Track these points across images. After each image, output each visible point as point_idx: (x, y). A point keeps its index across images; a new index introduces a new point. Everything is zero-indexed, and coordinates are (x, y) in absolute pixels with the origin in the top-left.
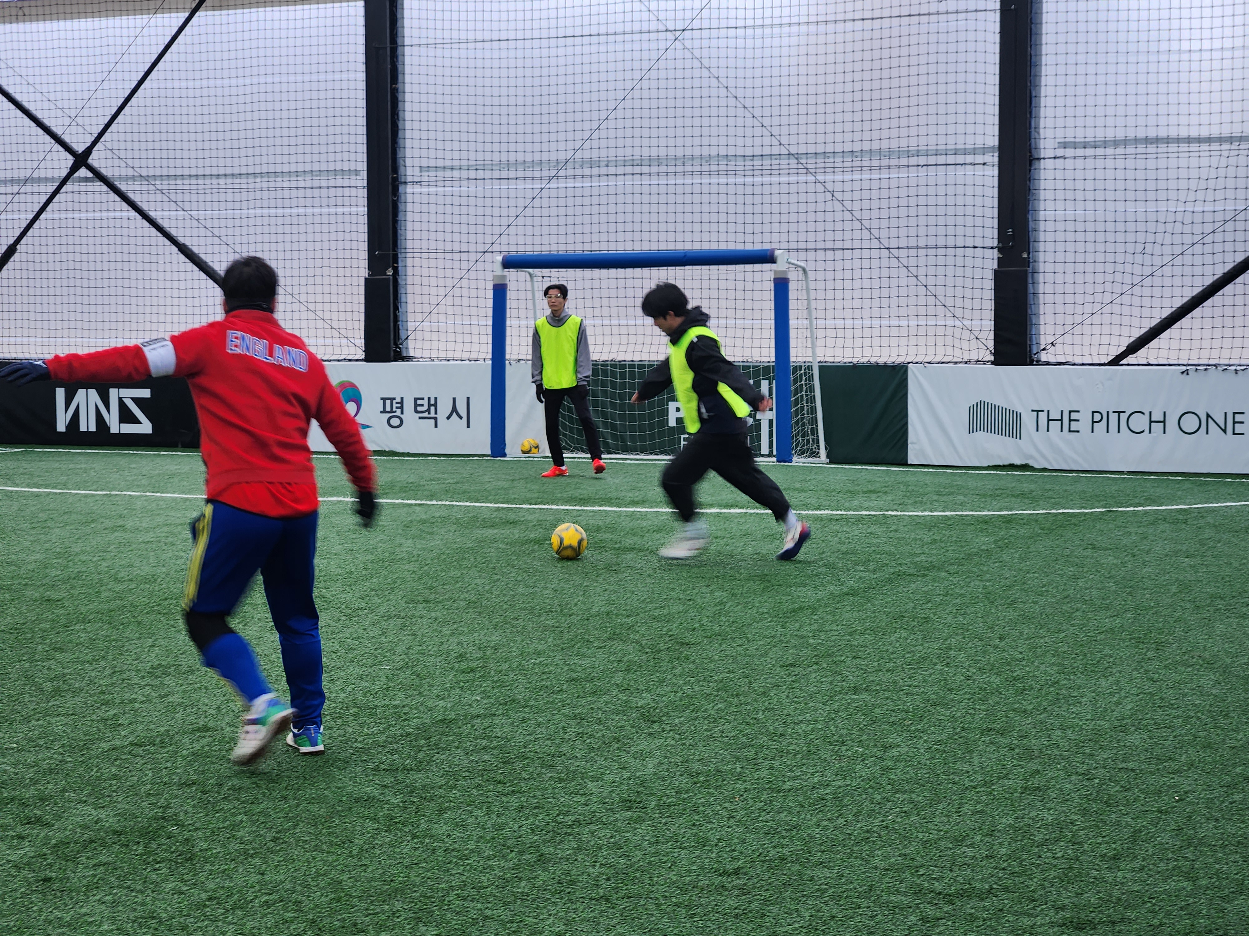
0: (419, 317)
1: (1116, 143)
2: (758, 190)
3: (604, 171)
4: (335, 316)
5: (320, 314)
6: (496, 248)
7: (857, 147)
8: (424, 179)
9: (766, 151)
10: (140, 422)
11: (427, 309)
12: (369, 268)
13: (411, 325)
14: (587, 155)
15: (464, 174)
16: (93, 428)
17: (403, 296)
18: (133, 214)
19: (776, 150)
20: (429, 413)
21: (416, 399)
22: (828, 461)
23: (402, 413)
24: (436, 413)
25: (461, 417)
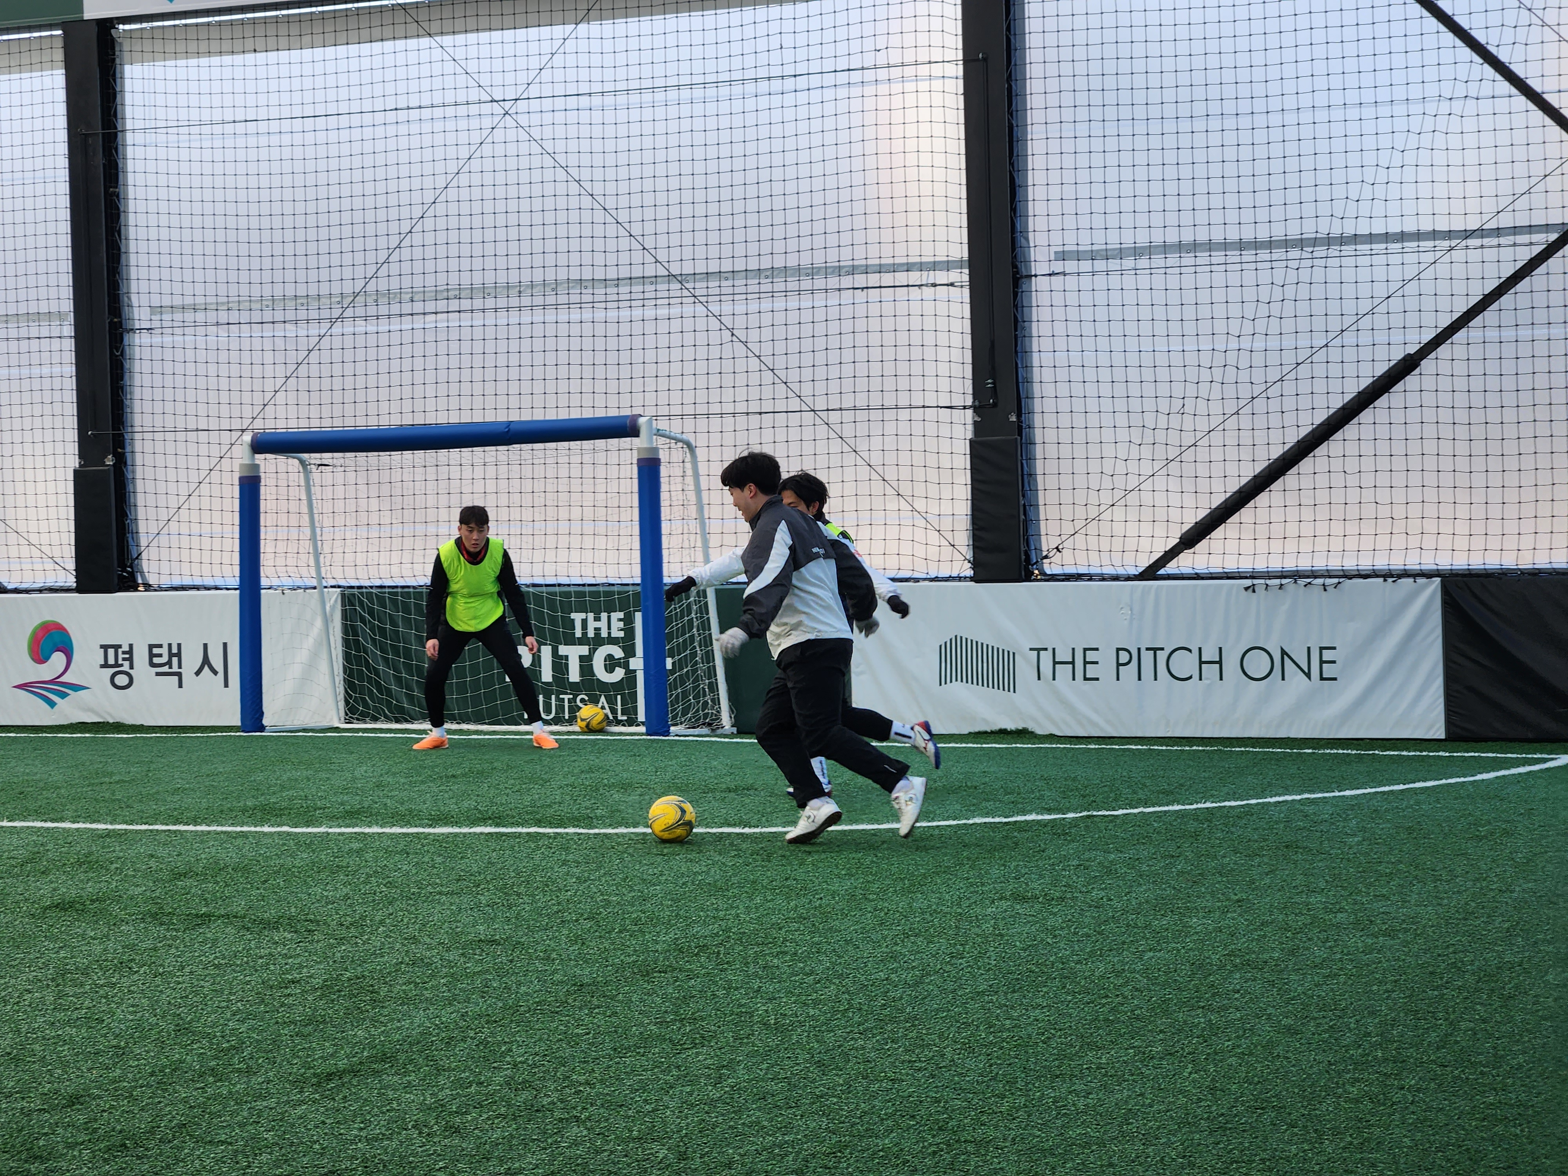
0: (154, 527)
1: (1137, 252)
2: (625, 329)
3: (407, 308)
4: (33, 526)
5: (12, 524)
6: (258, 424)
7: (766, 263)
8: (156, 324)
9: (637, 272)
11: (164, 514)
12: (81, 456)
13: (143, 539)
14: (383, 285)
15: (212, 317)
17: (132, 495)
19: (650, 271)
20: (171, 667)
21: (151, 647)
22: (735, 730)
23: (132, 667)
24: (180, 667)
25: (215, 673)
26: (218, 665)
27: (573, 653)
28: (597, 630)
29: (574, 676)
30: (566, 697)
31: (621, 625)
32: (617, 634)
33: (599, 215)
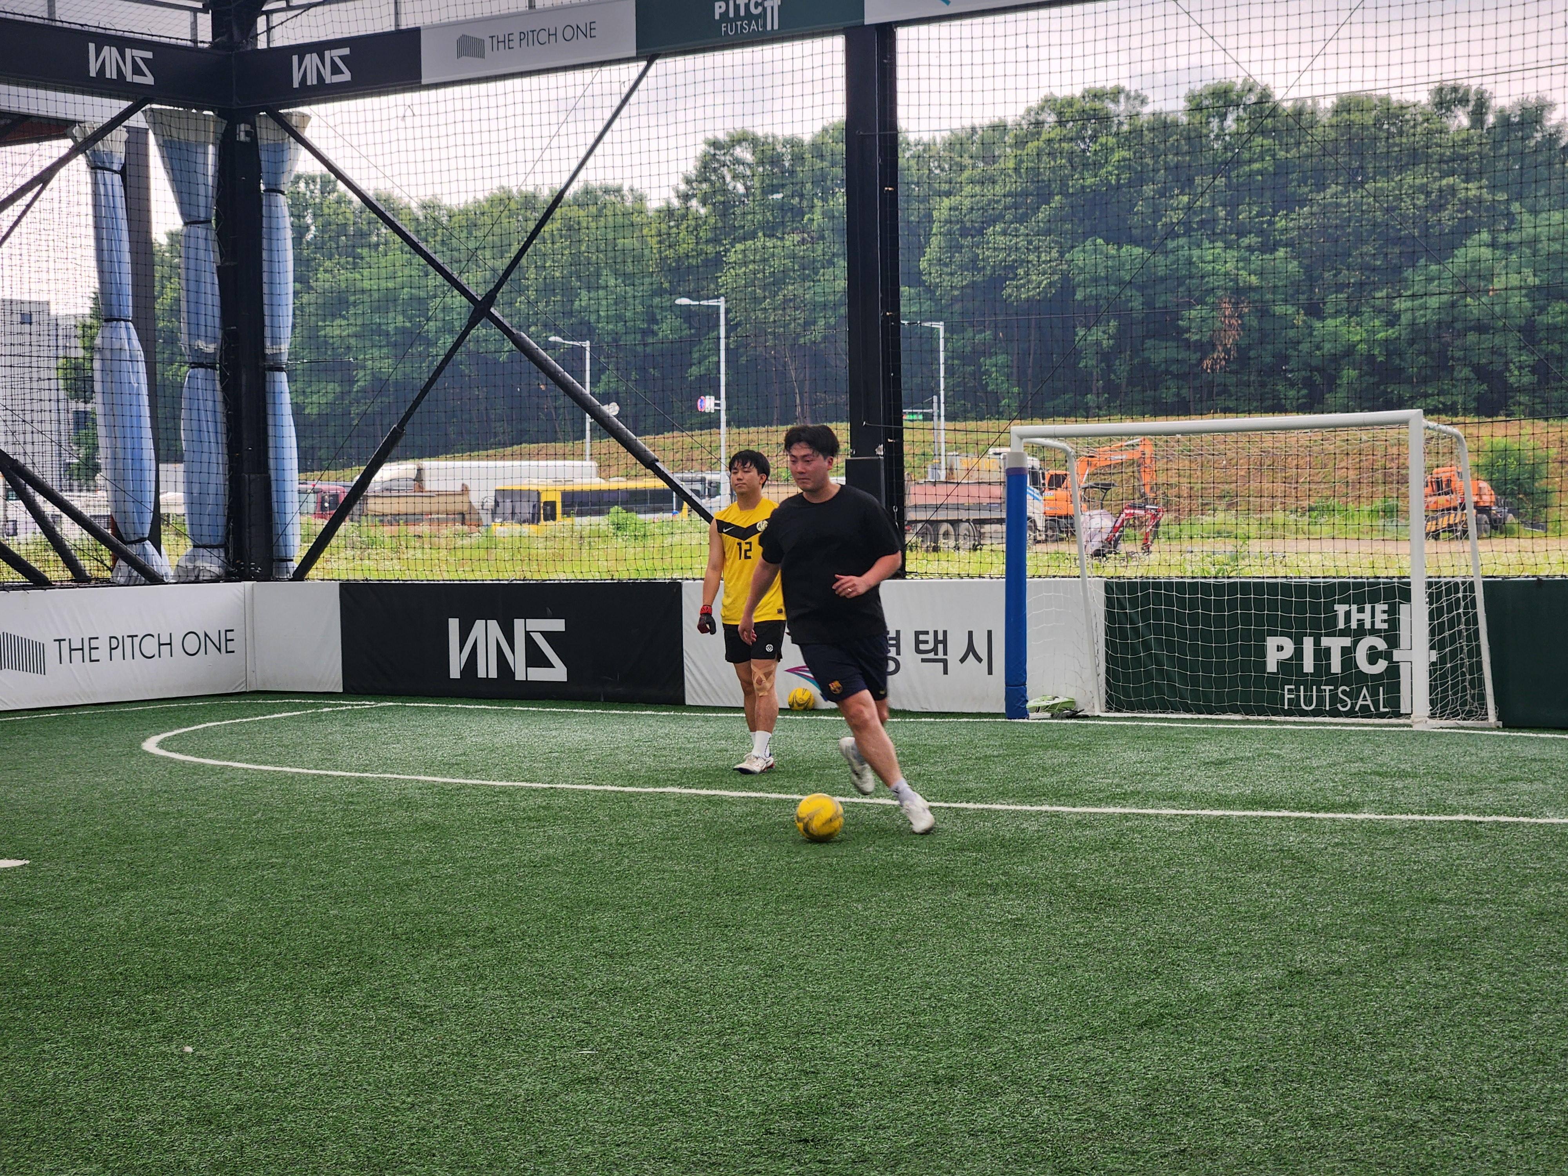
10: (553, 667)
12: (853, 446)
16: (492, 675)
20: (936, 654)
21: (917, 634)
22: (1500, 724)
23: (898, 653)
24: (945, 653)
25: (980, 660)
26: (983, 653)
27: (1335, 644)
28: (1361, 622)
29: (1336, 666)
30: (1328, 688)
31: (1385, 616)
32: (1379, 625)
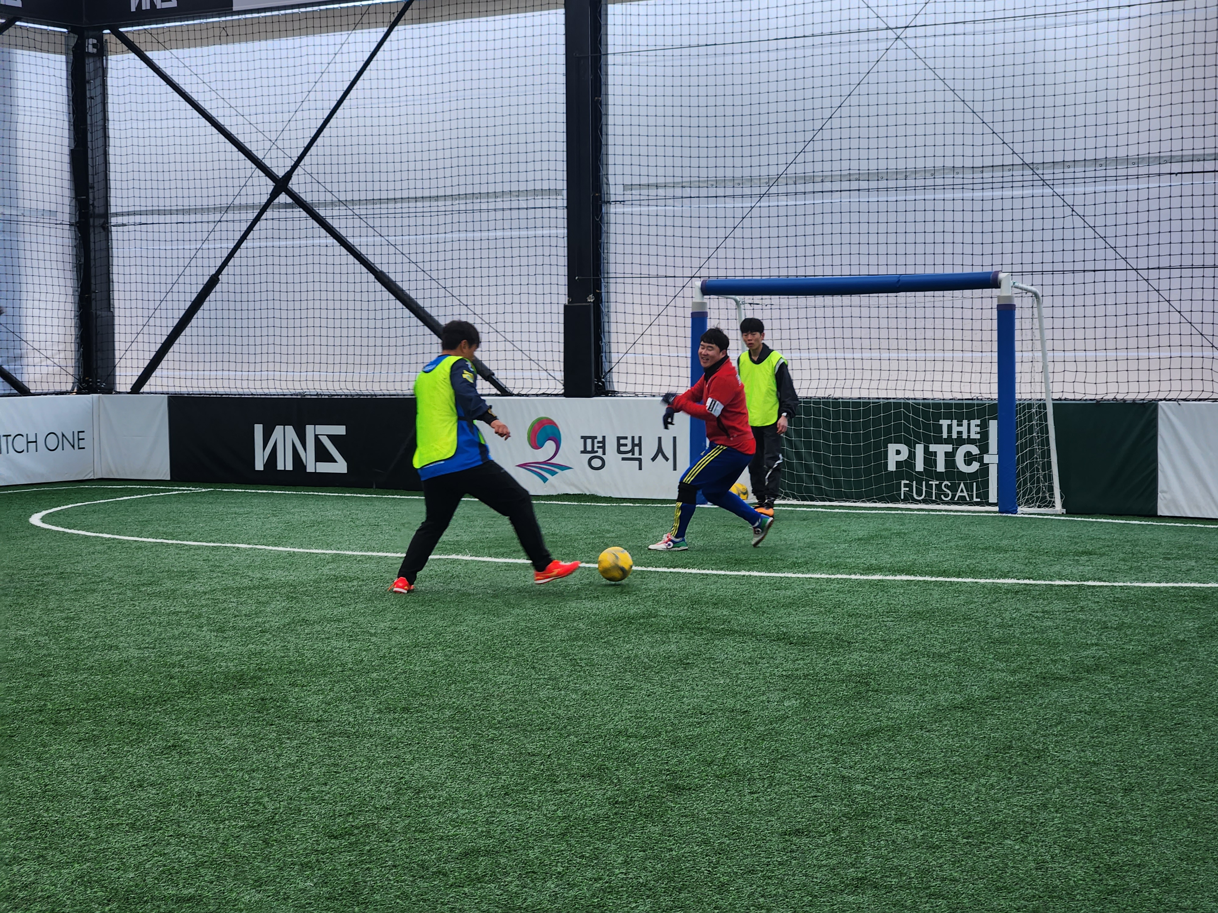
0: (623, 348)
2: (988, 205)
3: (818, 187)
4: (534, 347)
5: (518, 344)
6: (704, 272)
7: (1101, 154)
8: (627, 198)
9: (997, 160)
10: (336, 462)
11: (631, 339)
12: (569, 295)
13: (614, 357)
14: (800, 169)
15: (670, 192)
16: (290, 467)
17: (606, 324)
18: (331, 240)
19: (1008, 160)
20: (633, 454)
21: (619, 439)
22: (1064, 511)
23: (604, 453)
24: (640, 454)
25: (667, 459)
26: (669, 454)
27: (940, 450)
28: (960, 433)
29: (941, 467)
30: (934, 483)
31: (978, 429)
32: (973, 436)
33: (969, 117)
